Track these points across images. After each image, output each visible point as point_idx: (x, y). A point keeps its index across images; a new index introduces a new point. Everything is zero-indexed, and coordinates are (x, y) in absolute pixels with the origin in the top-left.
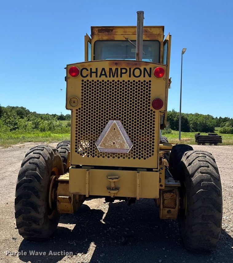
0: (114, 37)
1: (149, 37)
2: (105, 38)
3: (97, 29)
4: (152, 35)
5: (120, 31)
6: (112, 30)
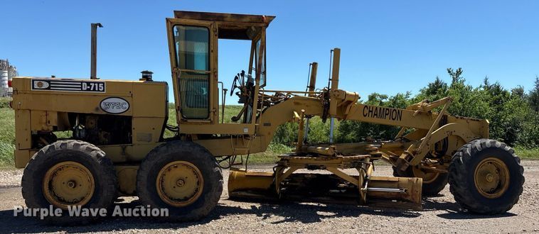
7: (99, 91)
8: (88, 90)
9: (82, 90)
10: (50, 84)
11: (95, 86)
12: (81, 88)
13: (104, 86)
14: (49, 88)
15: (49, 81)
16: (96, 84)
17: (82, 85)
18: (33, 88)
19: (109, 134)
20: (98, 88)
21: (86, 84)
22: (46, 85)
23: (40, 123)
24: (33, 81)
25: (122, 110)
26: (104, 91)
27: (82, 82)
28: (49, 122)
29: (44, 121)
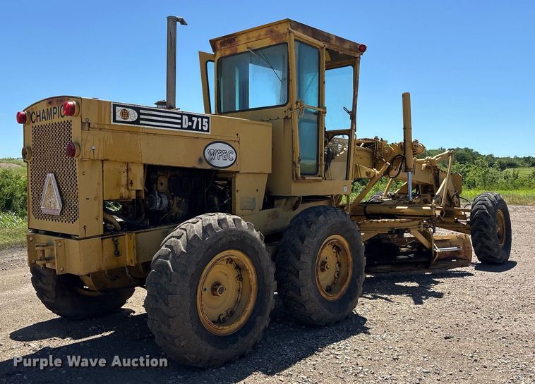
0: (236, 49)
1: (275, 39)
2: (228, 53)
3: (219, 42)
4: (279, 35)
5: (242, 39)
6: (234, 40)
7: (202, 130)
8: (190, 128)
9: (182, 128)
10: (139, 114)
11: (198, 122)
12: (181, 124)
13: (208, 123)
14: (137, 122)
15: (137, 109)
16: (200, 119)
17: (181, 119)
18: (115, 121)
19: (184, 200)
20: (202, 125)
21: (186, 117)
22: (133, 116)
23: (118, 185)
24: (115, 106)
25: (229, 163)
26: (208, 131)
27: (182, 114)
28: (131, 183)
29: (124, 181)
